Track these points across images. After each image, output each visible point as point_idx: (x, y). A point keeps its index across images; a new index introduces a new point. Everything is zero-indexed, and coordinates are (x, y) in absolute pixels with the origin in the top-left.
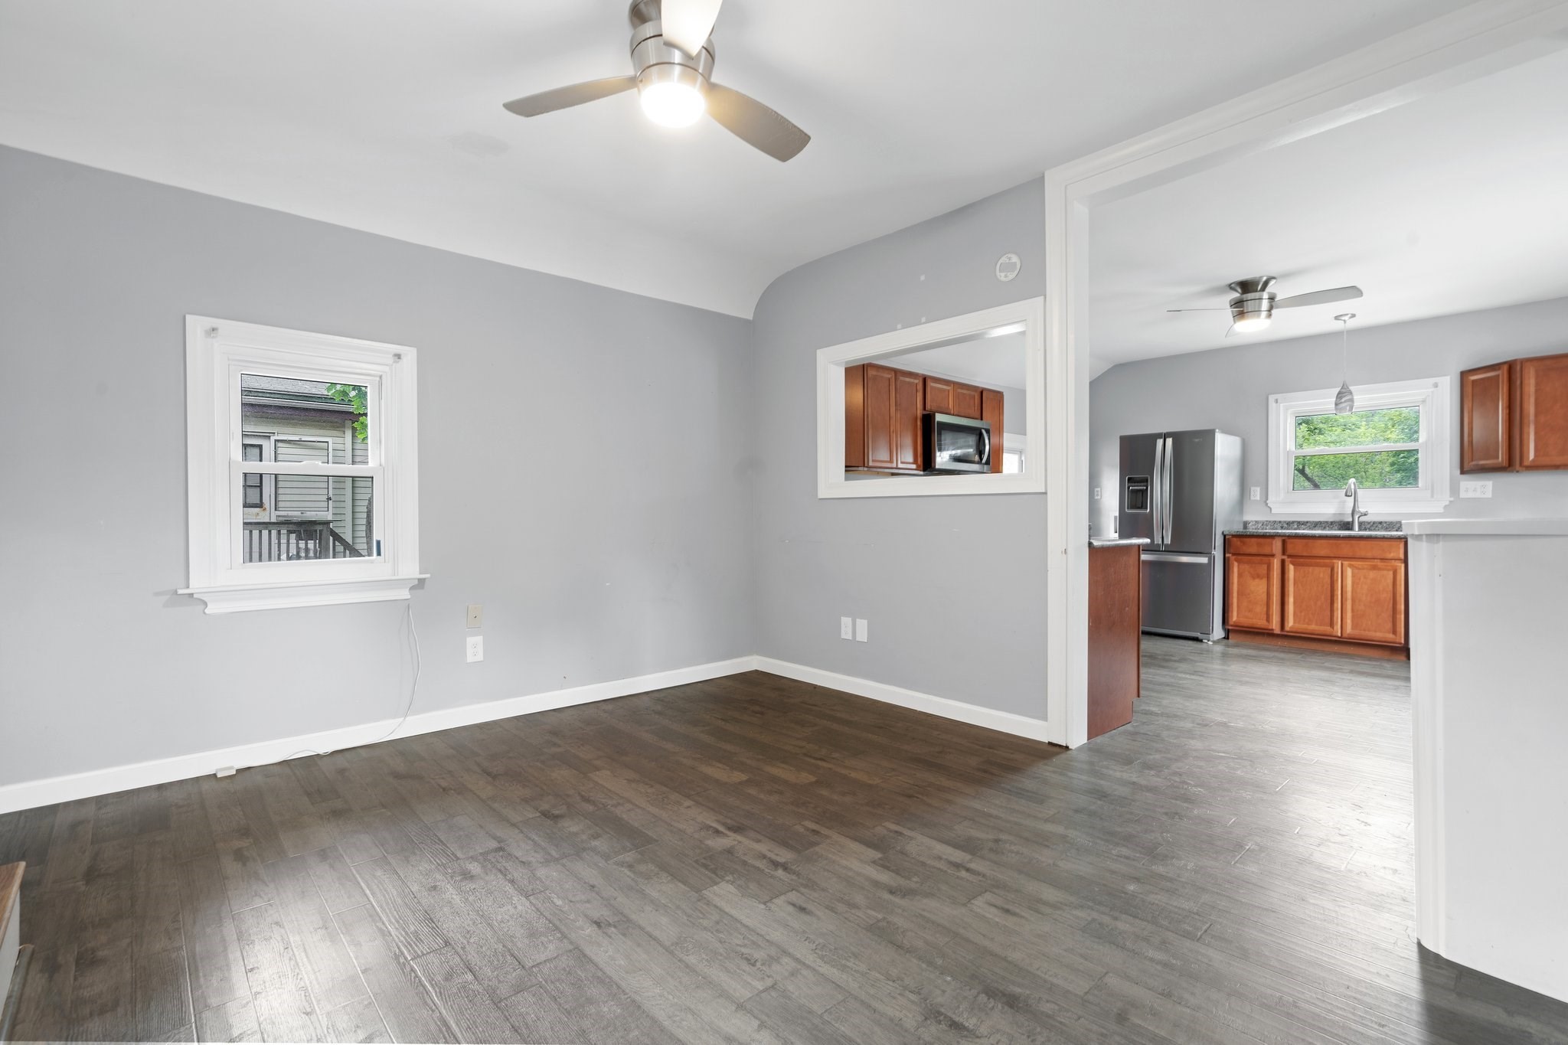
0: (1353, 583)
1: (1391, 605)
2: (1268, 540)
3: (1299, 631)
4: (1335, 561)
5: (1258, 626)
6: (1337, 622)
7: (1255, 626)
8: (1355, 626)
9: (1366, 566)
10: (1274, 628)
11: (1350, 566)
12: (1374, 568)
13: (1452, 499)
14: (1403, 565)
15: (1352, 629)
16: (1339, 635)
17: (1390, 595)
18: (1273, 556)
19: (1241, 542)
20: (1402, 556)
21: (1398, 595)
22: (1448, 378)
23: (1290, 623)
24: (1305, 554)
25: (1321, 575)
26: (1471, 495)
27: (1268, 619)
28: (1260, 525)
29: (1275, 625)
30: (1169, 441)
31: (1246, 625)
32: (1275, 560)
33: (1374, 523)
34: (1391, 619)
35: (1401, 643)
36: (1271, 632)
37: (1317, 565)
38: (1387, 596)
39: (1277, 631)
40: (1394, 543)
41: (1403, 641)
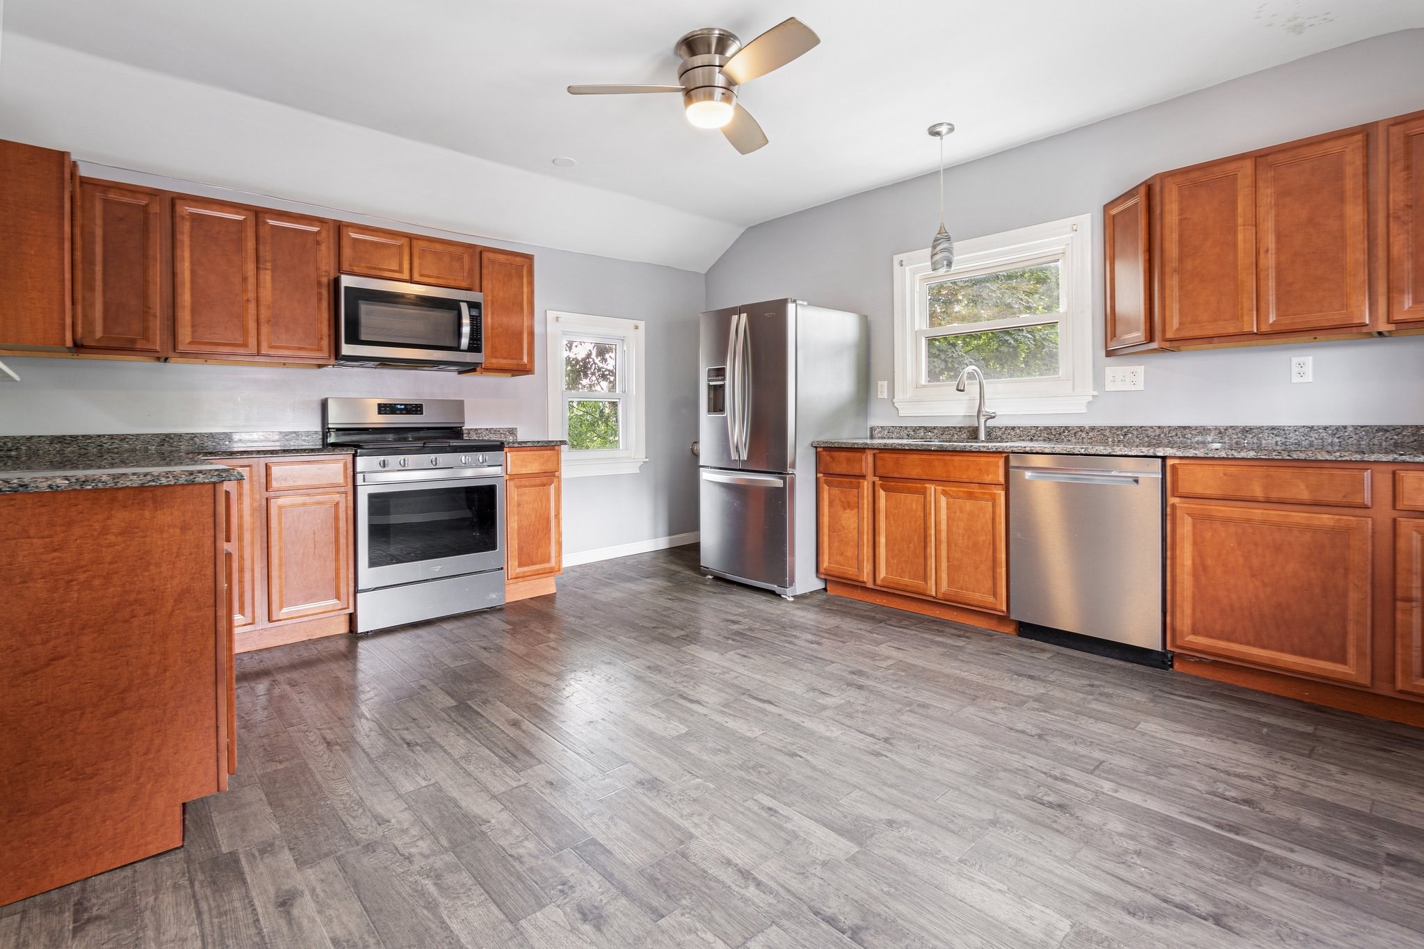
0: (949, 518)
1: (991, 553)
2: (858, 455)
3: (891, 585)
4: (927, 485)
5: (849, 576)
6: (931, 575)
7: (845, 576)
8: (951, 582)
9: (961, 494)
10: (865, 580)
11: (945, 493)
12: (971, 496)
13: (1095, 393)
14: (1003, 493)
15: (948, 587)
16: (934, 594)
17: (990, 537)
18: (863, 477)
19: (832, 457)
20: (1002, 479)
21: (998, 538)
22: (1088, 216)
23: (882, 573)
24: (896, 475)
25: (914, 506)
26: (1120, 387)
27: (860, 568)
28: (886, 432)
29: (866, 576)
30: (744, 316)
31: (836, 574)
32: (866, 483)
33: (1006, 428)
34: (991, 573)
35: (1003, 612)
36: (863, 585)
37: (910, 491)
38: (984, 538)
39: (870, 585)
40: (992, 459)
41: (1004, 608)
